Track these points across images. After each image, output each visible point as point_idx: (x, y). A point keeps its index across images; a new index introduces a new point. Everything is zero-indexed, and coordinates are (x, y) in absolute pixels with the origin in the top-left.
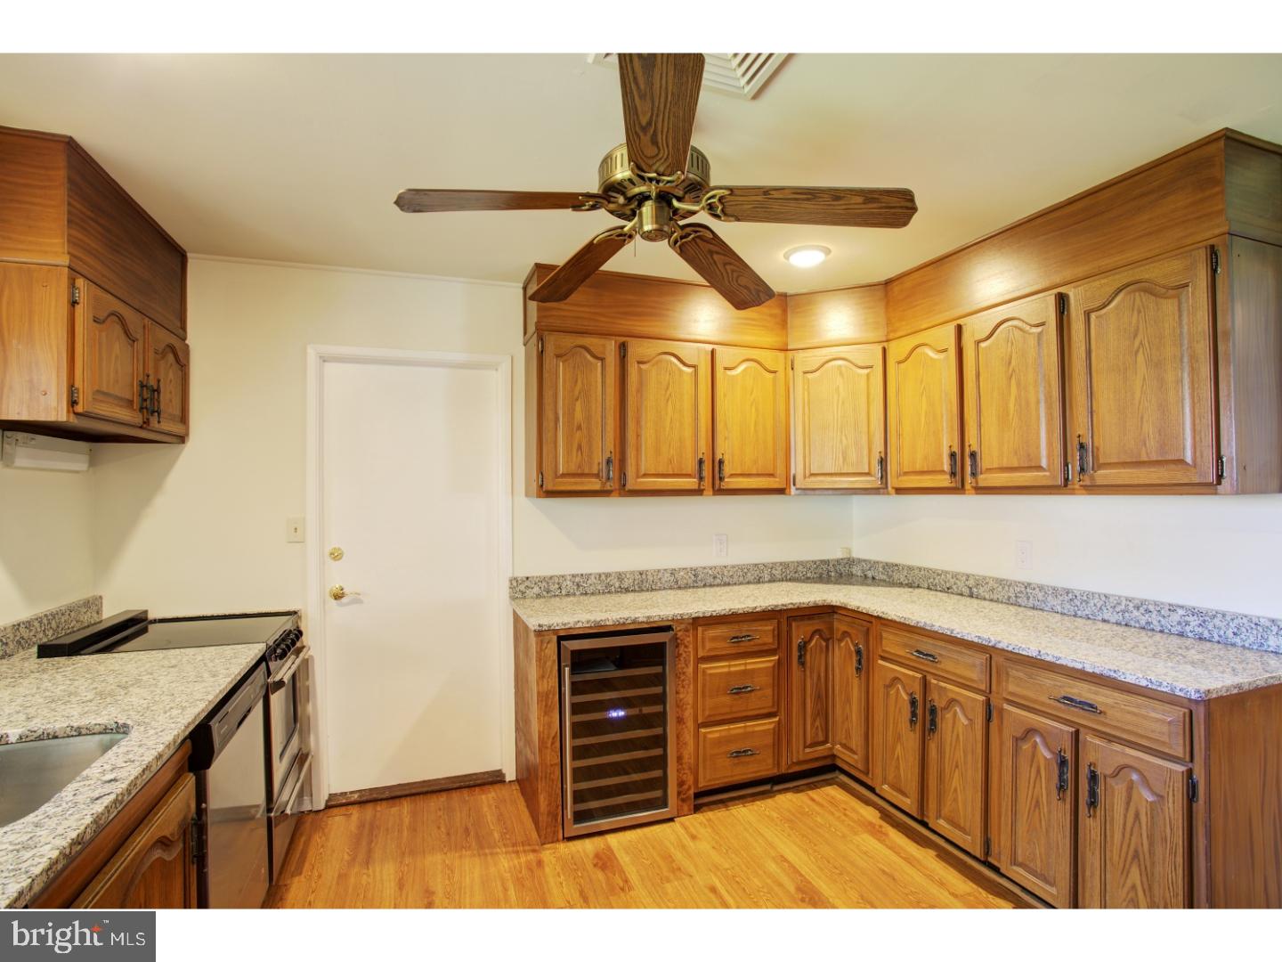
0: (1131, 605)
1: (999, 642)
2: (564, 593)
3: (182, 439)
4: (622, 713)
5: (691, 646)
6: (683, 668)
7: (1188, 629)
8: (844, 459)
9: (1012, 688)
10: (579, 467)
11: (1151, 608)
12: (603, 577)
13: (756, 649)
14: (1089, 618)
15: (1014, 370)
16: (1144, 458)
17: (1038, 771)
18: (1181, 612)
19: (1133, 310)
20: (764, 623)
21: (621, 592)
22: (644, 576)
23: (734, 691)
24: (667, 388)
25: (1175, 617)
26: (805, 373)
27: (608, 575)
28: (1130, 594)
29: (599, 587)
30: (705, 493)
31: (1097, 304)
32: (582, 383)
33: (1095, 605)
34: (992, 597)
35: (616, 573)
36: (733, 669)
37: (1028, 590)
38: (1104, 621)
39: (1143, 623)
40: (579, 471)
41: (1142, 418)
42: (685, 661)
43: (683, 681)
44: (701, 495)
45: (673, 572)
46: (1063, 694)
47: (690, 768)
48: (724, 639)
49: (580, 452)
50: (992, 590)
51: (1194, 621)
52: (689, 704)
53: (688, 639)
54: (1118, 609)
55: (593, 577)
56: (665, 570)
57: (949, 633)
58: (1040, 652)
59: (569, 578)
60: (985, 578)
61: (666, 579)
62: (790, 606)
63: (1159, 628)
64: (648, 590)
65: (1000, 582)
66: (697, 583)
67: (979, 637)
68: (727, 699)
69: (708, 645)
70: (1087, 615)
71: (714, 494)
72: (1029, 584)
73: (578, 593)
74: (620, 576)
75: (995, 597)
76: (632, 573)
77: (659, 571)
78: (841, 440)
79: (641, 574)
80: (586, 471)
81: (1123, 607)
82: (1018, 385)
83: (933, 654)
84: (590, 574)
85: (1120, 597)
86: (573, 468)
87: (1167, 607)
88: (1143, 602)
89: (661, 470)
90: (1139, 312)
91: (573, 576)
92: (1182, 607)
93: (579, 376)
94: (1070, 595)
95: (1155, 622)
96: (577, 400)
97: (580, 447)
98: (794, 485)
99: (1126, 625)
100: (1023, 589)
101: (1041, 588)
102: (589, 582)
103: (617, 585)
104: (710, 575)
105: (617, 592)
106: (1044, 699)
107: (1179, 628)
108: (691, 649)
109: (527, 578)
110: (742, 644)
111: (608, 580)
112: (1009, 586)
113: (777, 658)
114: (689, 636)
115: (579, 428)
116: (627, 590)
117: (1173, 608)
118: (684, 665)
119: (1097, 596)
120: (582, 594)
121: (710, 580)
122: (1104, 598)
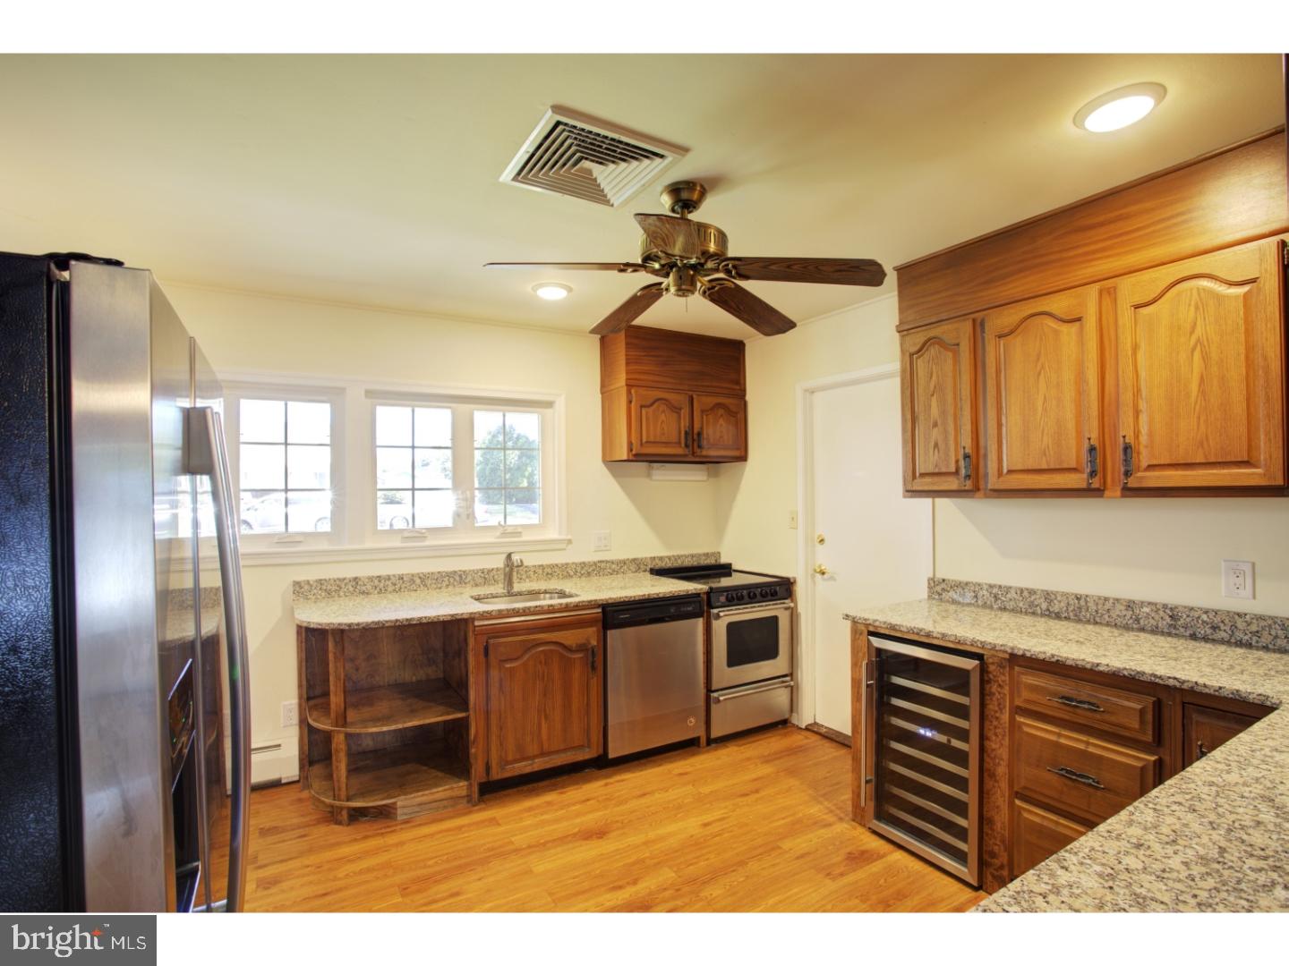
2: (980, 602)
3: (743, 458)
4: (922, 731)
5: (1007, 688)
6: (996, 712)
10: (936, 466)
12: (1026, 593)
13: (1106, 727)
21: (1048, 616)
22: (1082, 603)
23: (1063, 772)
27: (1032, 592)
29: (1021, 605)
30: (1107, 493)
32: (938, 376)
35: (1042, 591)
36: (1062, 741)
40: (937, 471)
42: (999, 704)
43: (996, 727)
44: (1102, 496)
45: (1130, 605)
47: (1003, 842)
48: (1055, 694)
49: (936, 450)
52: (1002, 759)
53: (1003, 678)
55: (1013, 591)
56: (1117, 600)
59: (985, 587)
61: (1118, 613)
64: (1088, 622)
66: (1175, 628)
68: (1054, 779)
69: (1026, 694)
71: (1123, 496)
73: (995, 607)
74: (1048, 596)
76: (1065, 595)
77: (1106, 599)
79: (1078, 599)
80: (944, 470)
84: (1010, 588)
86: (931, 469)
89: (1031, 465)
91: (991, 586)
93: (934, 370)
96: (933, 395)
97: (936, 445)
102: (1009, 596)
103: (1044, 606)
105: (1042, 615)
108: (1006, 690)
109: (944, 580)
110: (1078, 711)
111: (1033, 598)
113: (1153, 758)
114: (1004, 674)
115: (935, 425)
116: (1058, 616)
118: (997, 708)
120: (1000, 609)
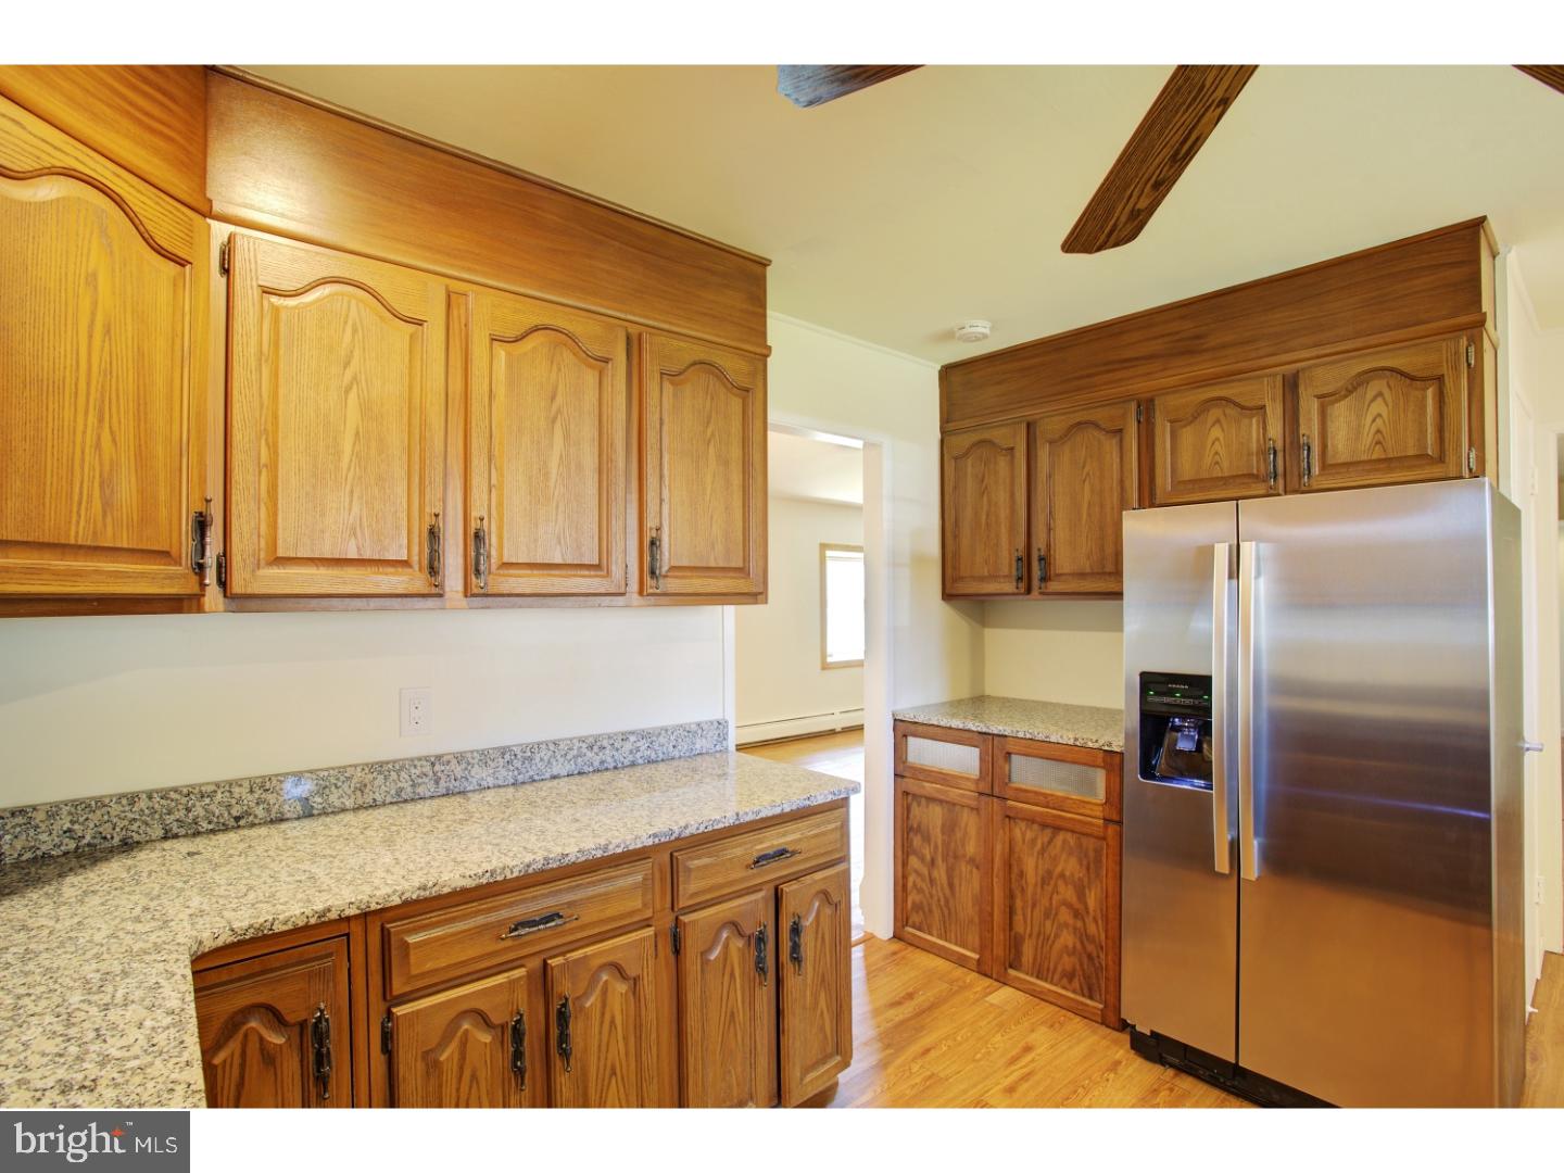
0: (584, 745)
1: (686, 827)
7: (639, 755)
11: (605, 743)
14: (534, 781)
15: (557, 412)
16: (713, 564)
17: (732, 975)
18: (632, 738)
19: (707, 393)
25: (628, 746)
28: (583, 733)
33: (542, 760)
34: (360, 802)
37: (437, 768)
38: (554, 777)
39: (596, 764)
41: (712, 517)
50: (362, 788)
51: (643, 745)
54: (568, 757)
60: (342, 769)
63: (613, 765)
65: (378, 768)
67: (655, 835)
70: (531, 777)
72: (439, 757)
75: (369, 800)
81: (575, 752)
82: (567, 437)
85: (571, 740)
87: (620, 737)
88: (597, 738)
90: (712, 398)
92: (632, 733)
94: (507, 757)
95: (609, 760)
99: (579, 773)
100: (427, 769)
101: (460, 757)
107: (631, 758)
112: (398, 772)
117: (625, 737)
119: (544, 747)
122: (552, 747)
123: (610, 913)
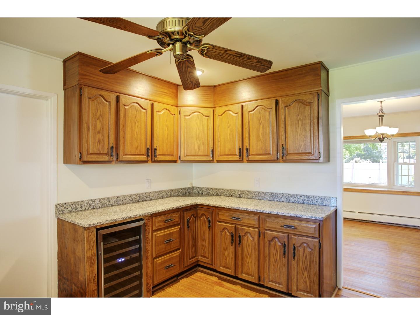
0: (290, 196)
2: (83, 209)
4: (123, 259)
5: (150, 226)
6: (148, 235)
7: (305, 201)
8: (199, 150)
9: (268, 225)
10: (99, 150)
11: (295, 196)
12: (101, 200)
13: (173, 224)
14: (278, 201)
15: (261, 122)
16: (301, 152)
17: (277, 250)
18: (303, 197)
19: (298, 108)
20: (175, 213)
21: (109, 206)
22: (119, 199)
23: (167, 242)
24: (135, 118)
25: (302, 198)
26: (185, 116)
27: (104, 199)
28: (289, 193)
29: (100, 205)
30: (149, 162)
31: (288, 104)
32: (101, 112)
33: (280, 197)
34: (247, 197)
35: (107, 198)
36: (165, 233)
37: (259, 194)
38: (282, 201)
39: (293, 201)
40: (99, 152)
41: (300, 140)
42: (148, 232)
43: (147, 241)
44: (147, 163)
45: (131, 196)
46: (284, 224)
47: (150, 277)
48: (163, 221)
49: (99, 144)
50: (247, 195)
51: (306, 199)
52: (150, 250)
53: (149, 223)
54: (286, 198)
55: (97, 201)
56: (128, 195)
57: (246, 210)
58: (277, 212)
59: (85, 202)
60: (244, 191)
61: (128, 199)
62: (185, 206)
63: (297, 202)
64: (120, 205)
65: (249, 192)
66: (140, 200)
68: (163, 246)
69: (157, 225)
70: (277, 200)
71: (152, 163)
72: (260, 192)
73: (90, 209)
74: (109, 199)
75: (248, 197)
76: (114, 197)
77: (125, 196)
78: (198, 143)
79: (118, 198)
80: (102, 152)
81: (288, 197)
82: (263, 127)
83: (240, 218)
84: (96, 199)
85: (287, 194)
86: (96, 151)
87: (300, 196)
88: (293, 195)
89: (133, 152)
90: (300, 109)
91: (88, 201)
92: (303, 195)
93: (99, 109)
94: (272, 195)
95: (296, 201)
96: (98, 119)
97: (99, 141)
98: (180, 159)
99: (289, 202)
100: (257, 194)
101: (263, 193)
102: (95, 203)
103: (107, 203)
104: (145, 196)
105: (107, 206)
106: (279, 227)
107: (303, 202)
108: (150, 227)
109: (65, 203)
110: (169, 223)
111: (104, 201)
112: (253, 193)
113: (180, 226)
114: (149, 222)
115: (99, 132)
116: (112, 206)
117: (301, 196)
118: (148, 234)
119: (280, 194)
120: (92, 209)
121: (145, 198)
122: (282, 195)
123: (249, 222)
